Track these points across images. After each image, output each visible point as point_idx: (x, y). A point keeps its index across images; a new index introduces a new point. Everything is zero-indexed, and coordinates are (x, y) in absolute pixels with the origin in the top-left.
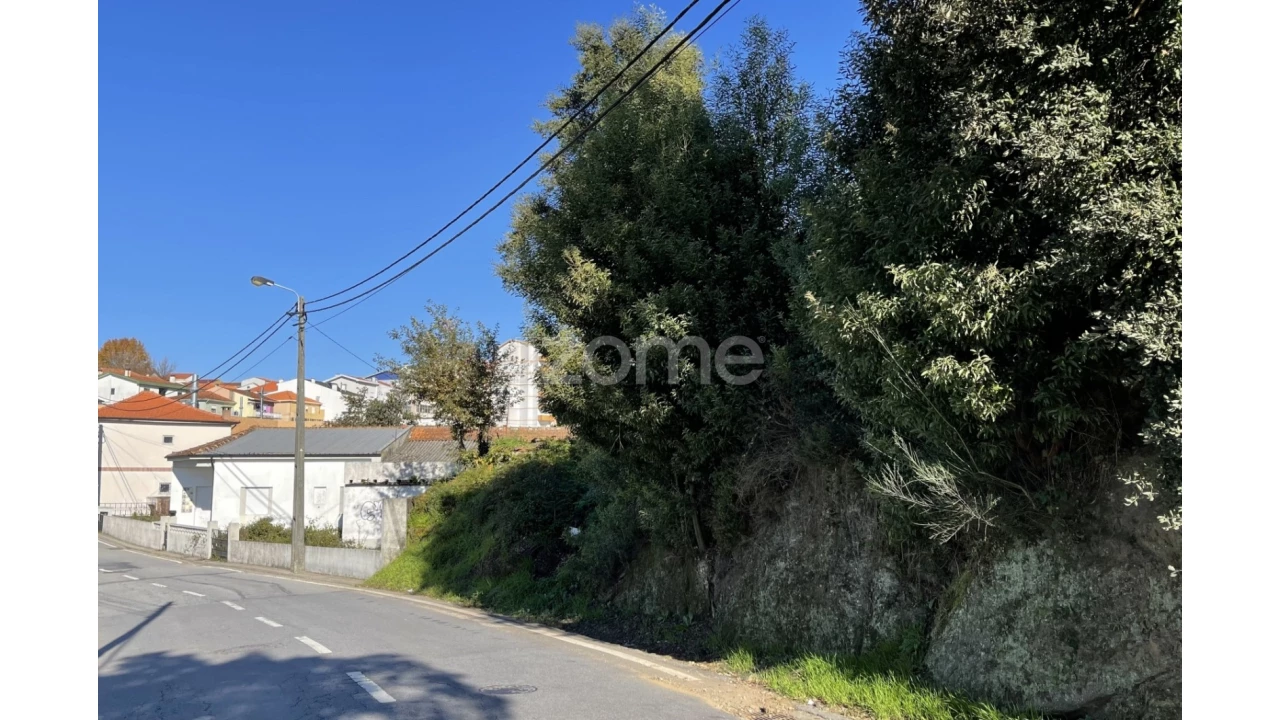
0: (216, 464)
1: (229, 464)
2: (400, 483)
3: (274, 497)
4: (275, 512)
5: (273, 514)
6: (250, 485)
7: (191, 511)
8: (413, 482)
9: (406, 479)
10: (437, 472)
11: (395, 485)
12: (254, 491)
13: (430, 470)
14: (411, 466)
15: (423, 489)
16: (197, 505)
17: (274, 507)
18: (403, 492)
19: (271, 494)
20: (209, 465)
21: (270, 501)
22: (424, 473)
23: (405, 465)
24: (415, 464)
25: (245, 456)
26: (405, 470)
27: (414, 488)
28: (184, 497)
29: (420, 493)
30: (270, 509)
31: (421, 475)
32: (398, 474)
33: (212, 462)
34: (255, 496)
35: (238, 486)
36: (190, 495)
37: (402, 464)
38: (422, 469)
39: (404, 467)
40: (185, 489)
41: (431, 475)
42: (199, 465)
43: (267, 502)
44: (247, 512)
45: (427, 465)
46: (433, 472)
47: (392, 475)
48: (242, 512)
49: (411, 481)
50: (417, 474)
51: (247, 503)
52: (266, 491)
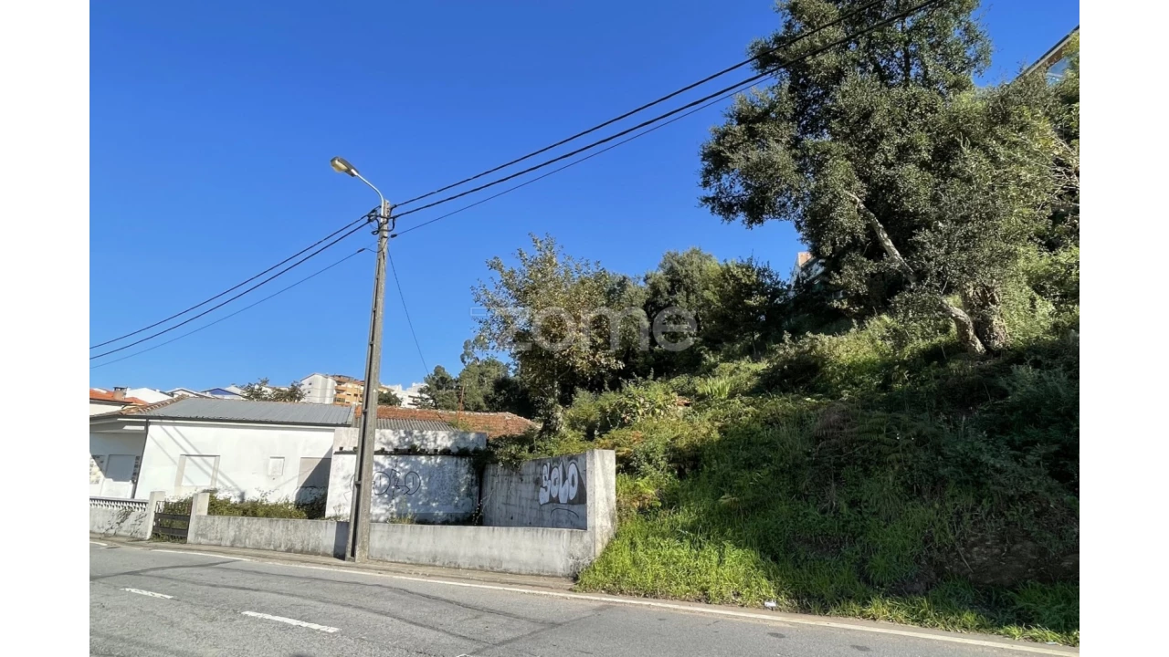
0: (151, 428)
1: (170, 429)
2: (397, 452)
3: (221, 467)
4: (220, 482)
5: (218, 486)
6: (192, 452)
7: (97, 482)
8: (413, 451)
9: (406, 447)
10: (439, 442)
11: (391, 454)
12: (197, 459)
13: (432, 439)
14: (411, 434)
15: (423, 459)
16: (107, 475)
17: (219, 477)
18: (401, 461)
19: (217, 462)
20: (142, 428)
21: (215, 470)
22: (425, 442)
23: (405, 432)
24: (416, 432)
25: (190, 419)
26: (404, 438)
27: (413, 458)
28: (91, 466)
29: (420, 463)
30: (214, 479)
31: (422, 444)
32: (396, 443)
33: (147, 425)
34: (196, 463)
35: (176, 453)
36: (100, 464)
37: (402, 431)
38: (423, 438)
39: (403, 435)
40: (94, 457)
41: (433, 444)
42: (127, 427)
43: (211, 472)
44: (185, 483)
45: (429, 434)
46: (435, 441)
47: (389, 443)
48: (178, 483)
49: (409, 450)
50: (417, 443)
51: (186, 472)
52: (211, 460)
